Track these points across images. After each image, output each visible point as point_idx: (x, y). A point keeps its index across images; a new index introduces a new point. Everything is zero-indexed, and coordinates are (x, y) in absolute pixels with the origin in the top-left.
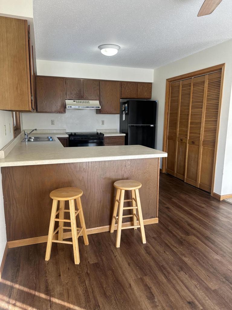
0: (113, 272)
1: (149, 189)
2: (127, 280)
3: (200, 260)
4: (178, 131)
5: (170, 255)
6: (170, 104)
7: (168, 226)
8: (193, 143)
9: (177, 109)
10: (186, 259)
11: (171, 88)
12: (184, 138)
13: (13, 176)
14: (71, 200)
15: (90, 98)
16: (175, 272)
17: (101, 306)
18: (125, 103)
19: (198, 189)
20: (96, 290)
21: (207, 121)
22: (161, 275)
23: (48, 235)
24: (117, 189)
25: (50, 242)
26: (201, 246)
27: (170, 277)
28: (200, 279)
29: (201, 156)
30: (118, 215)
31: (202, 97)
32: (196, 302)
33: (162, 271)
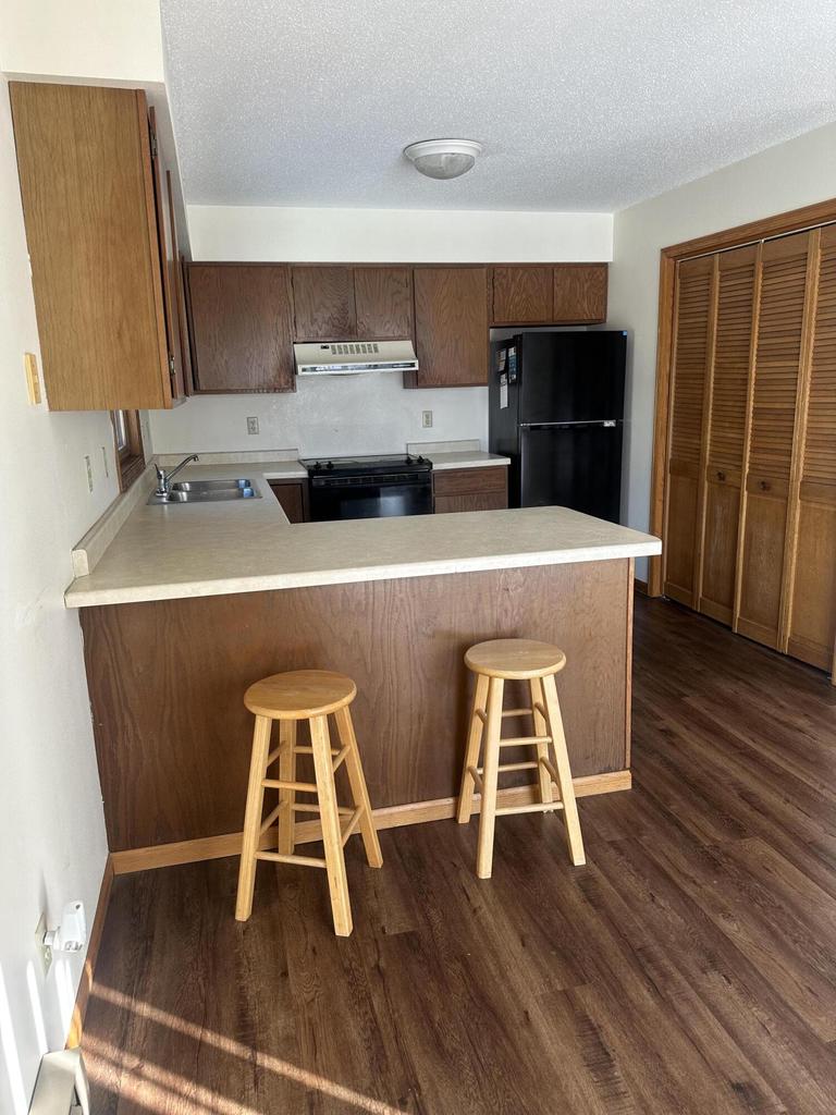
0: (466, 966)
1: (595, 668)
2: (515, 997)
3: (782, 929)
4: (709, 442)
5: (673, 908)
6: (676, 340)
7: (667, 798)
8: (765, 487)
9: (702, 361)
10: (730, 927)
11: (678, 281)
12: (731, 467)
13: (121, 635)
14: (314, 716)
15: (379, 333)
16: (687, 975)
17: (425, 1086)
18: (506, 345)
19: (783, 659)
20: (410, 1031)
21: (817, 406)
22: (639, 983)
23: (242, 830)
24: (478, 674)
25: (251, 859)
26: (786, 875)
27: (668, 992)
28: (781, 1001)
29: (796, 536)
30: (482, 763)
31: (798, 314)
32: (761, 1086)
33: (642, 969)
